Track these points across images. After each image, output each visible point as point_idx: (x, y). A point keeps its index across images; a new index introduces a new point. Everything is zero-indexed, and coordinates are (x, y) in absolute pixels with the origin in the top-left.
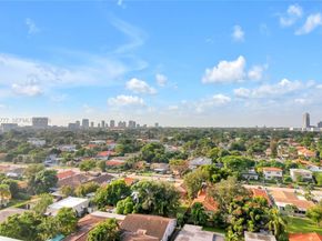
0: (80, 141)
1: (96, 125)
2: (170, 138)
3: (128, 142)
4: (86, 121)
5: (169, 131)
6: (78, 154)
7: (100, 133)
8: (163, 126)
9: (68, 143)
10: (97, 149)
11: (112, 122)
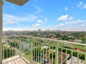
0: (47, 34)
1: (51, 31)
2: (69, 34)
3: (58, 35)
4: (48, 30)
5: (69, 32)
6: (47, 37)
7: (52, 32)
8: (67, 31)
9: (45, 35)
10: (51, 36)
11: (54, 30)
